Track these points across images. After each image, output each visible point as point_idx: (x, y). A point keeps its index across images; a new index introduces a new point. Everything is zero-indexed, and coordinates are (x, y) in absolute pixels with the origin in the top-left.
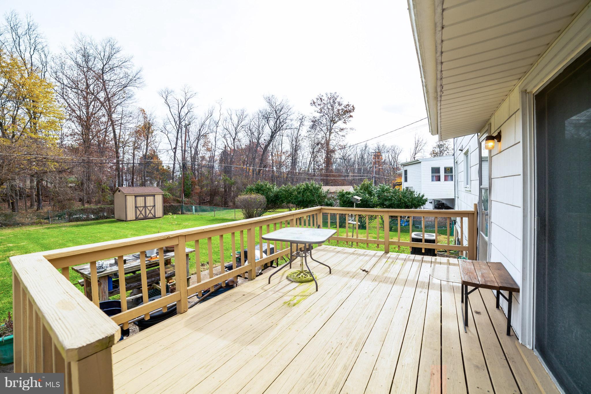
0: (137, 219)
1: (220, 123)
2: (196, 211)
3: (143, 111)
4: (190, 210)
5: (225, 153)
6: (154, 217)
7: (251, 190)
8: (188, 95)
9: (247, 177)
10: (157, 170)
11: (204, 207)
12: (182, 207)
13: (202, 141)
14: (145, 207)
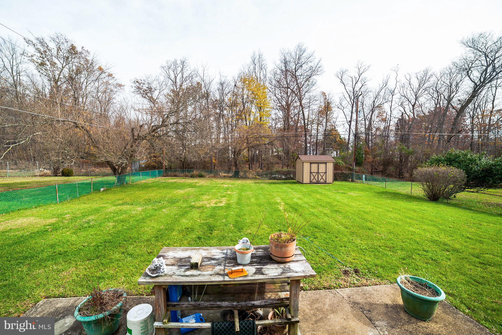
0: (311, 183)
1: (396, 91)
2: (366, 179)
3: (324, 94)
4: (361, 179)
5: (402, 122)
6: (325, 183)
7: (438, 162)
8: (362, 70)
9: (431, 146)
10: (335, 142)
11: (376, 176)
12: (352, 175)
13: (376, 112)
14: (318, 173)
